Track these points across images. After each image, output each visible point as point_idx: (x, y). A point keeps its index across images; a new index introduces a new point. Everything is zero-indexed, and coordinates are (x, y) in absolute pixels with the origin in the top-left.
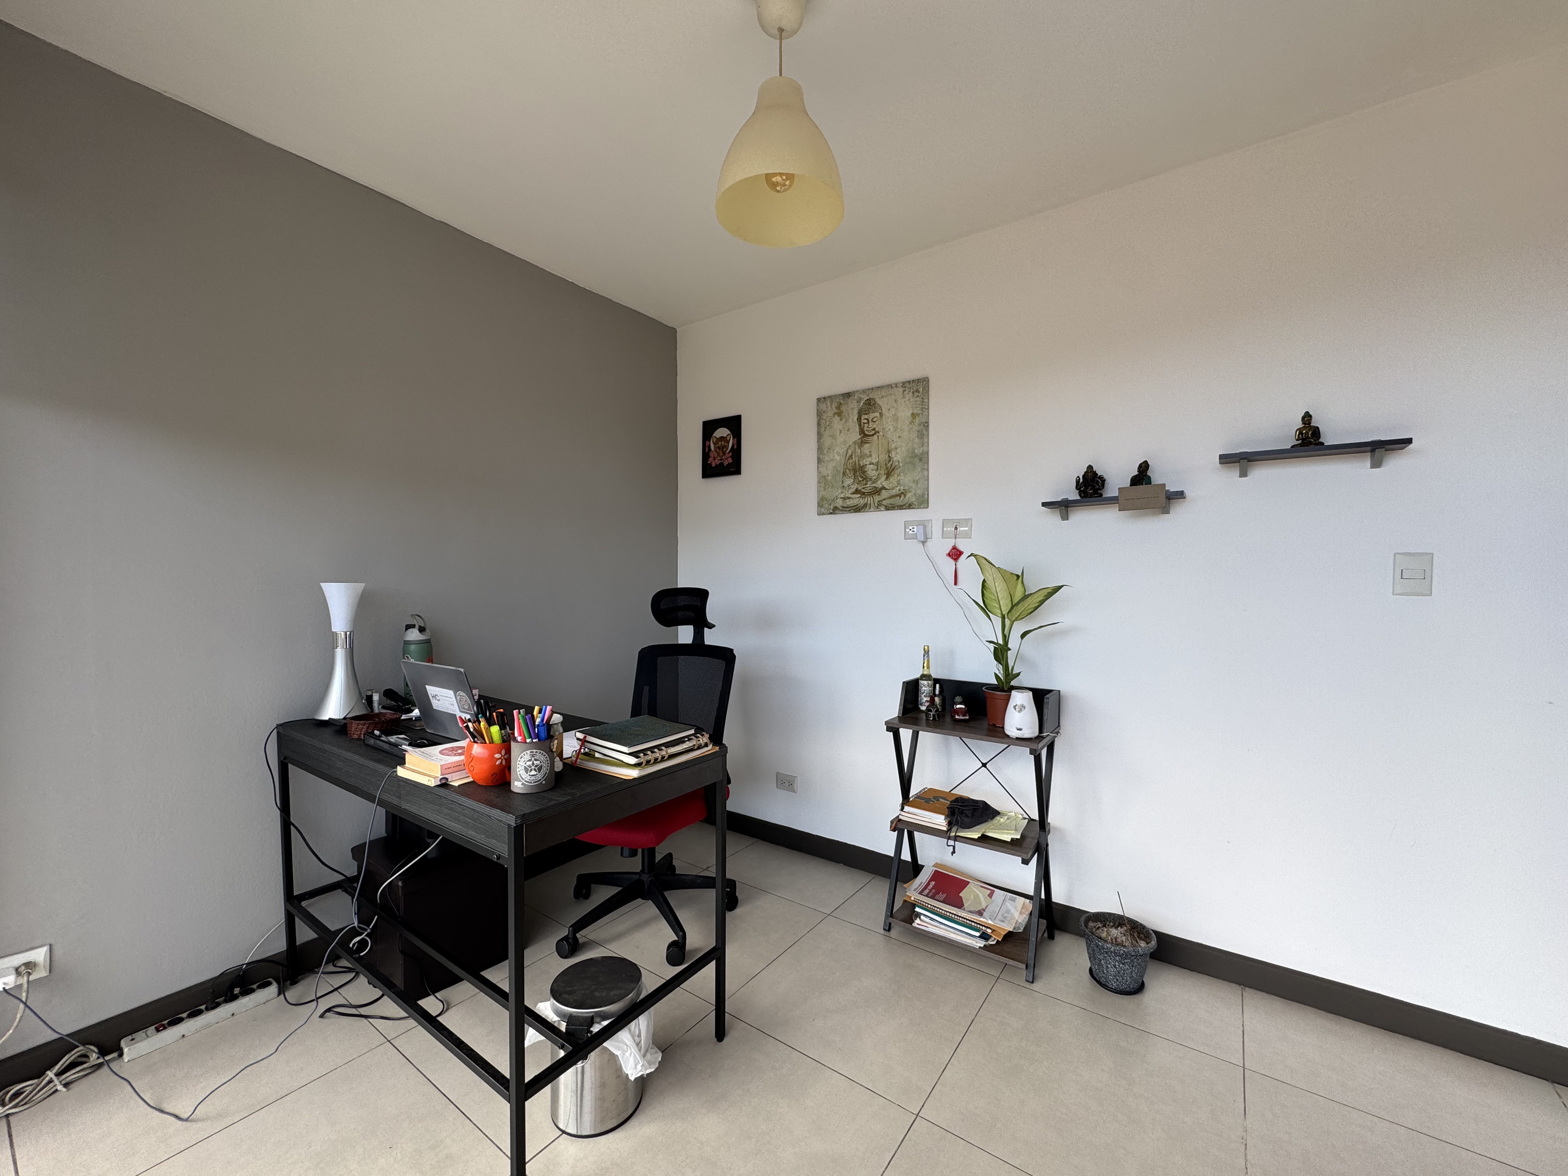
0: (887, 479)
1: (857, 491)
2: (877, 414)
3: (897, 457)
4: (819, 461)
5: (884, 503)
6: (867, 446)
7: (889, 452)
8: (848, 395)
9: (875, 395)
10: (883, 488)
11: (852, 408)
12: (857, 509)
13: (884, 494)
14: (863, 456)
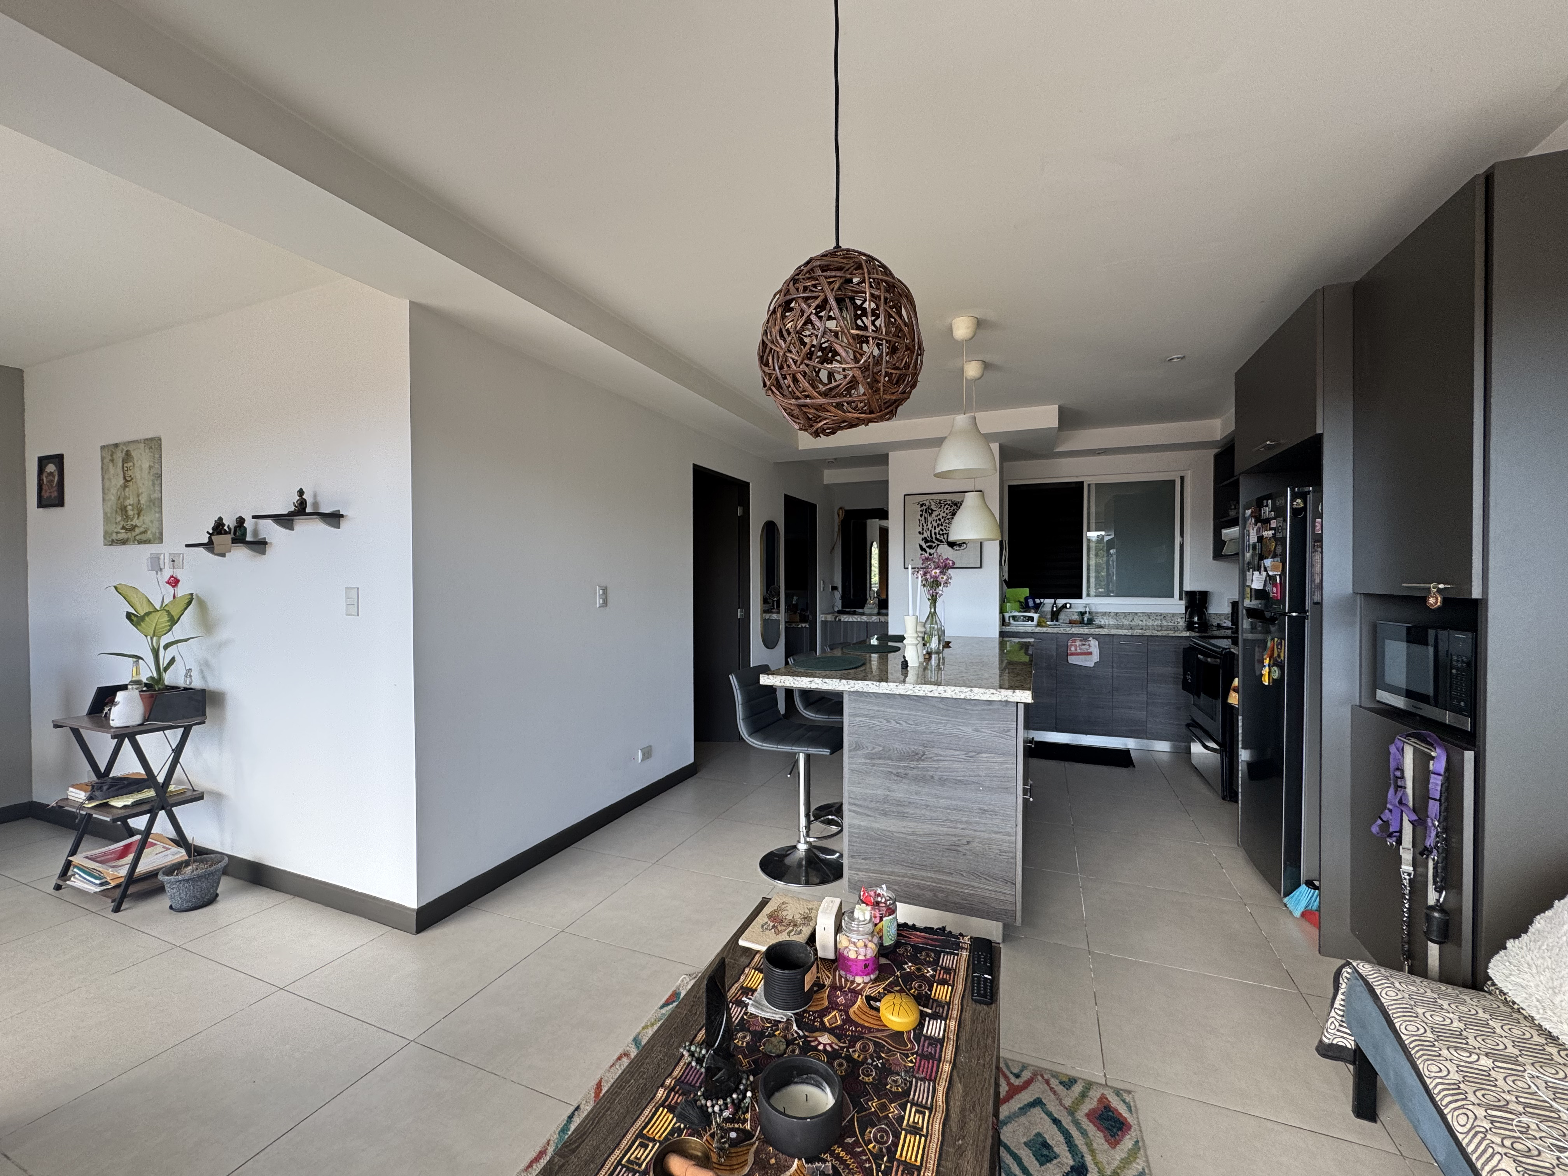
0: (138, 517)
1: (123, 528)
2: (131, 464)
3: (143, 501)
4: (104, 500)
5: (137, 538)
6: (127, 489)
7: (138, 496)
8: (116, 445)
9: (131, 448)
10: (136, 526)
11: (119, 456)
12: (124, 542)
13: (137, 531)
14: (126, 498)
